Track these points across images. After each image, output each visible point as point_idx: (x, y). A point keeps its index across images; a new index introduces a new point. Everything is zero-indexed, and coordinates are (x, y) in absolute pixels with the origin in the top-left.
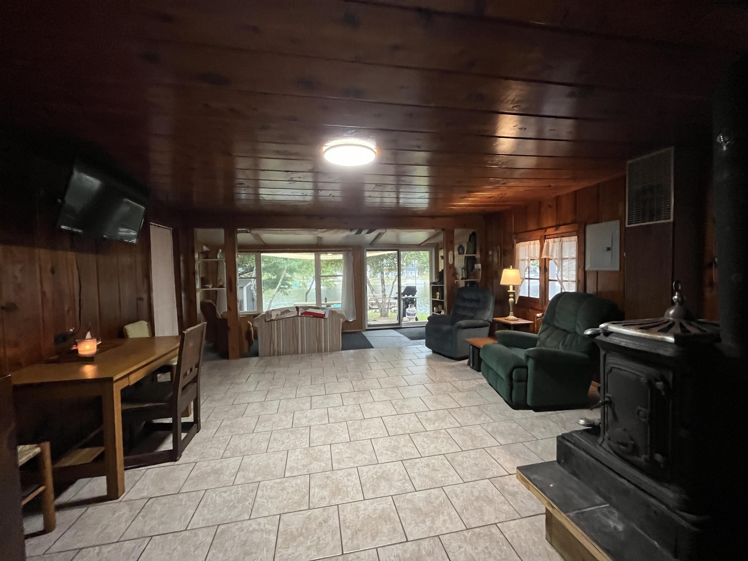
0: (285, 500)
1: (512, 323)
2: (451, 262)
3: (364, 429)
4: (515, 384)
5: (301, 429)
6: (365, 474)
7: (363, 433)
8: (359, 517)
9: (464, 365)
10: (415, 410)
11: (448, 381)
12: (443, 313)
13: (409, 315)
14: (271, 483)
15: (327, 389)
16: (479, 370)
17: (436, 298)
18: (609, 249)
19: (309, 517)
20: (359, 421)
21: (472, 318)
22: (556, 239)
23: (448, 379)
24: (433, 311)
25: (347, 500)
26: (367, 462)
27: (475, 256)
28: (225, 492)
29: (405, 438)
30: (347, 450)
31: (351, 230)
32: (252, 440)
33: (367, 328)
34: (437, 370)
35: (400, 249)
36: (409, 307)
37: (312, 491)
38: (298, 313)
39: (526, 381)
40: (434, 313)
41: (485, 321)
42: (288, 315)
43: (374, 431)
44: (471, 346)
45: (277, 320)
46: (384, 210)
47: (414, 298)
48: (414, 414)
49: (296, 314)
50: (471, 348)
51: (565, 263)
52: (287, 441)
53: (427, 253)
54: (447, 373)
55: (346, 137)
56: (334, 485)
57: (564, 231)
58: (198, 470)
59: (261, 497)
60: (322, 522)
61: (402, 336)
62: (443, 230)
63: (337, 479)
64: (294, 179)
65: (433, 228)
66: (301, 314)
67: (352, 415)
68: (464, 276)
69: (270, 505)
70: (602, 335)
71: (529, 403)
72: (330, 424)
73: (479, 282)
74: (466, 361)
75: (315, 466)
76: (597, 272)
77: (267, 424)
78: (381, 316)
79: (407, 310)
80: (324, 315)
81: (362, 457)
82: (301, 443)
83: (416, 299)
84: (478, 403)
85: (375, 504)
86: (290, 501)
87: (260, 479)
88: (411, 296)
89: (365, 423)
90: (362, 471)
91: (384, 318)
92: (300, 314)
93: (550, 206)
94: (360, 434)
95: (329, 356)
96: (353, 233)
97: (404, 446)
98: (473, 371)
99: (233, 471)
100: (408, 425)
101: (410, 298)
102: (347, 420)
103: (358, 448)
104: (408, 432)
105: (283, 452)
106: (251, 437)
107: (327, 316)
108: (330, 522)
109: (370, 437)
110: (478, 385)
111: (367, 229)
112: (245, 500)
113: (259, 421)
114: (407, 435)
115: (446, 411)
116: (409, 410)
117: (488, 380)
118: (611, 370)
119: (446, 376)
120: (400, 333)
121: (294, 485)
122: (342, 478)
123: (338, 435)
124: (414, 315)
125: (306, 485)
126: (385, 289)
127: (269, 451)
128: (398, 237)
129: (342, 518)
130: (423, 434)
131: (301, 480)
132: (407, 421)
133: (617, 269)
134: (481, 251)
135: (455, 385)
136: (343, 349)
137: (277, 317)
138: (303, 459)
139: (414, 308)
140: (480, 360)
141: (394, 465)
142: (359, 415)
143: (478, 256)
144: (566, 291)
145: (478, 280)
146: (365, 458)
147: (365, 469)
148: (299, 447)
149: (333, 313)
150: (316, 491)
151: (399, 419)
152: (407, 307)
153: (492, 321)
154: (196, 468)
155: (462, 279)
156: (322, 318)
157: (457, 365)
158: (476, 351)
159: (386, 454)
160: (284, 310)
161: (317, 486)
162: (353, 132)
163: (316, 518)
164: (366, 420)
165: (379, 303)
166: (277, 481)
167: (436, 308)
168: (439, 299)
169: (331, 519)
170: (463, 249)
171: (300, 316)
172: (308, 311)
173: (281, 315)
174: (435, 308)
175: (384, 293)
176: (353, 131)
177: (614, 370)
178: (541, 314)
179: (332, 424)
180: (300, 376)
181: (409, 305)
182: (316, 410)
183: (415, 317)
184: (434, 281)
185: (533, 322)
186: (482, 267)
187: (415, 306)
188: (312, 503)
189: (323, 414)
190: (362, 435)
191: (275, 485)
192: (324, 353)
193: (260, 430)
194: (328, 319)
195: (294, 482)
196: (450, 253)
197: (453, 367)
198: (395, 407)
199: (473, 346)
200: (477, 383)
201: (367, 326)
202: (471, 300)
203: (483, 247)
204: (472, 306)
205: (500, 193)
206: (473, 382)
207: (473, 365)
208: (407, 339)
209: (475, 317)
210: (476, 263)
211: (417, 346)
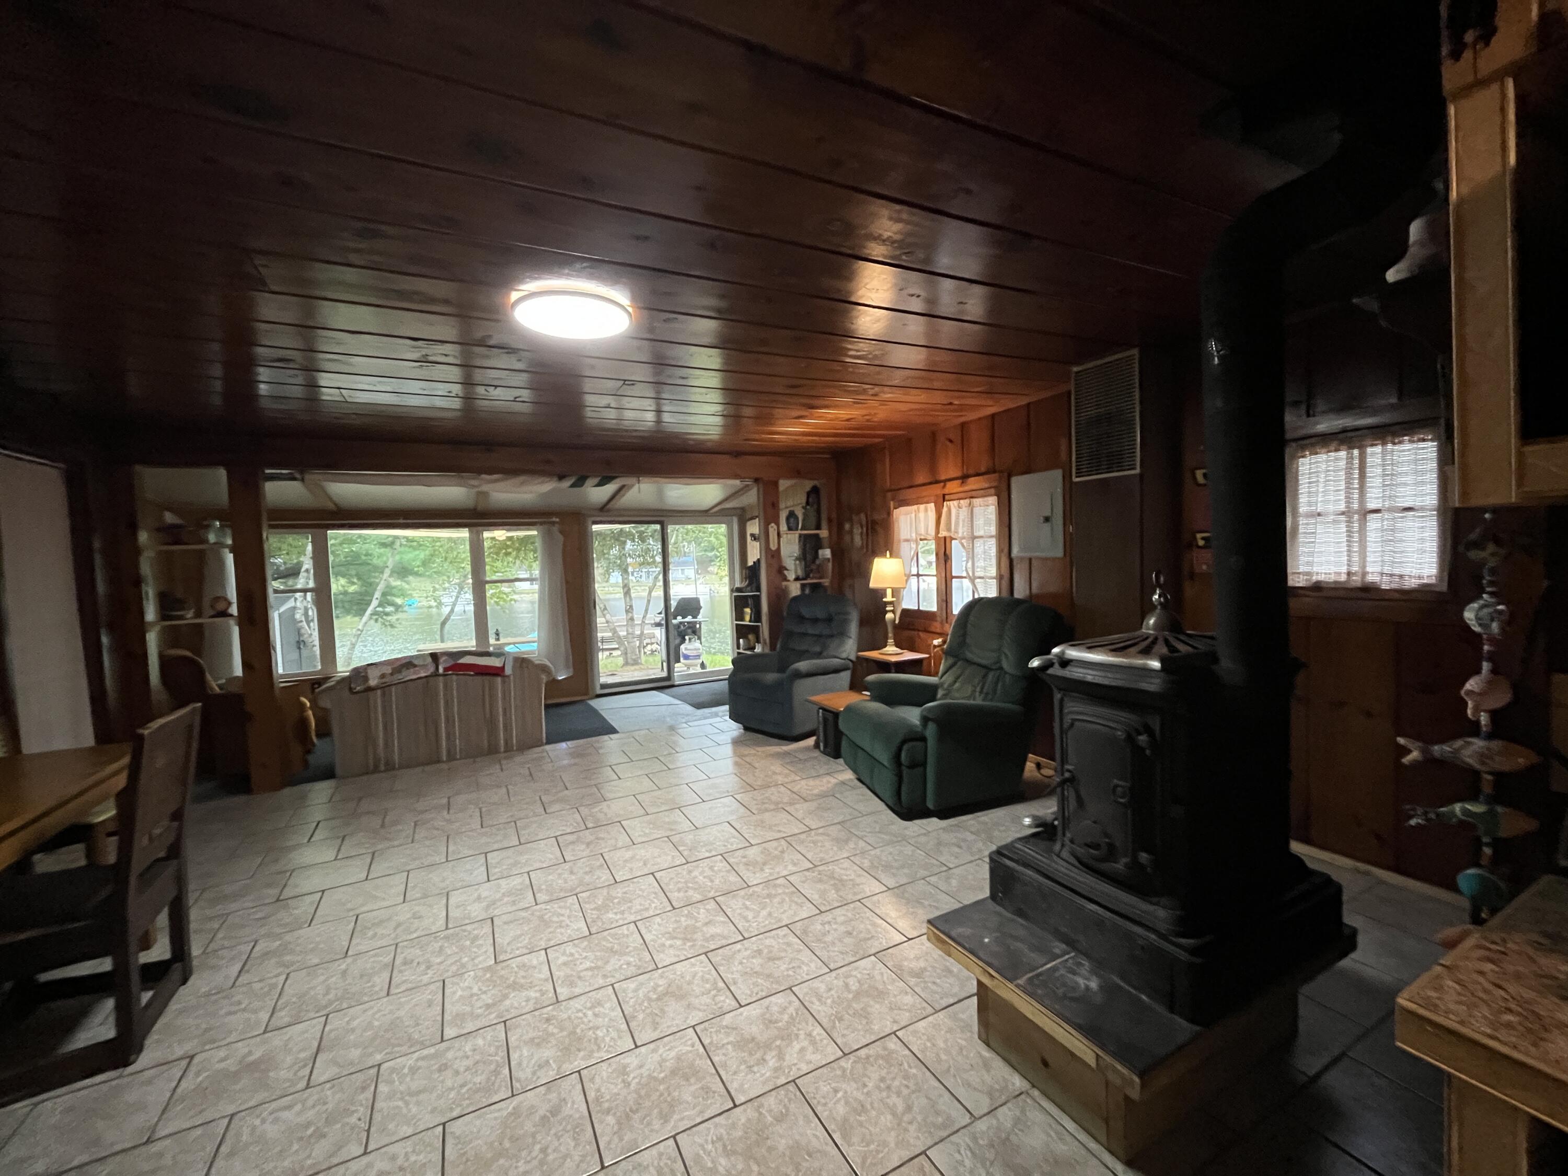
0: (452, 1089)
1: (894, 659)
2: (773, 547)
3: (619, 903)
4: (905, 771)
5: (469, 928)
6: (630, 995)
7: (616, 913)
8: (629, 1084)
9: (807, 749)
10: (722, 850)
11: (779, 783)
12: (758, 649)
13: (687, 657)
14: (410, 1061)
15: (522, 832)
16: (836, 755)
17: (743, 620)
18: (1047, 519)
19: (516, 1113)
20: (605, 891)
21: (819, 655)
22: (962, 501)
23: (780, 779)
24: (738, 648)
25: (598, 1056)
26: (632, 970)
27: (817, 535)
28: (289, 1107)
29: (708, 907)
30: (585, 954)
31: (561, 478)
32: (344, 973)
33: (599, 692)
34: (757, 765)
35: (666, 519)
36: (687, 641)
37: (514, 1056)
38: (437, 669)
39: (924, 764)
40: (741, 651)
41: (845, 659)
42: (411, 675)
43: (641, 905)
44: (821, 711)
45: (384, 687)
46: (635, 437)
47: (696, 622)
48: (720, 857)
49: (432, 669)
50: (821, 715)
51: (979, 546)
52: (438, 960)
53: (723, 528)
54: (776, 767)
55: (568, 275)
56: (565, 1033)
57: (974, 487)
58: (198, 1074)
59: (390, 1097)
60: (548, 1114)
61: (679, 702)
62: (756, 480)
63: (569, 1018)
64: (431, 359)
65: (736, 477)
66: (446, 669)
67: (587, 878)
68: (800, 573)
69: (414, 1110)
70: (1057, 666)
71: (930, 805)
72: (538, 907)
73: (827, 584)
74: (811, 741)
75: (516, 1001)
76: (1030, 560)
77: (380, 931)
78: (626, 664)
79: (683, 647)
80: (503, 668)
81: (622, 962)
82: (473, 959)
83: (700, 623)
84: (840, 818)
85: (661, 1051)
86: (464, 1090)
87: (378, 1057)
88: (689, 619)
89: (618, 892)
90: (624, 991)
91: (633, 668)
92: (441, 670)
93: (951, 441)
94: (611, 915)
95: (519, 759)
96: (566, 483)
97: (706, 924)
98: (825, 758)
99: (302, 1055)
100: (712, 881)
101: (688, 623)
102: (578, 890)
103: (609, 945)
104: (712, 894)
105: (432, 987)
106: (343, 967)
107: (508, 671)
108: (567, 1110)
109: (633, 918)
110: (836, 784)
111: (596, 476)
112: (348, 1112)
113: (358, 928)
114: (712, 901)
115: (783, 842)
116: (710, 851)
117: (855, 771)
118: (1072, 725)
119: (774, 773)
120: (673, 697)
121: (470, 1053)
122: (580, 1015)
123: (561, 927)
124: (698, 656)
125: (498, 1048)
126: (631, 606)
127: (393, 991)
128: (660, 494)
129: (591, 1095)
130: (742, 893)
131: (484, 1038)
132: (708, 873)
133: (1059, 553)
134: (830, 521)
135: (795, 790)
136: (549, 742)
137: (384, 680)
138: (485, 992)
139: (697, 644)
140: (839, 735)
141: (693, 965)
142: (605, 876)
143: (824, 533)
144: (982, 596)
145: (826, 582)
146: (628, 964)
147: (631, 985)
148: (470, 968)
149: (522, 662)
150: (525, 1053)
151: (690, 872)
152: (683, 641)
153: (855, 659)
154: (193, 1069)
155: (797, 579)
156: (497, 675)
157: (795, 751)
158: (830, 717)
159: (671, 946)
160: (399, 663)
161: (526, 1043)
162: (585, 268)
163: (532, 1110)
164: (621, 885)
165: (619, 637)
166: (425, 1052)
167: (744, 642)
168: (750, 621)
169: (566, 1103)
170: (797, 518)
171: (444, 675)
172: (462, 661)
173: (392, 674)
174: (741, 641)
175: (630, 615)
176: (585, 265)
177: (1077, 723)
178: (940, 640)
179: (543, 906)
180: (451, 811)
181: (687, 638)
182: (503, 882)
183: (700, 661)
184: (738, 585)
185: (927, 656)
186: (833, 553)
187: (699, 638)
188: (518, 1080)
189: (519, 887)
190: (614, 916)
191: (420, 1063)
192: (502, 755)
193: (363, 948)
194: (512, 678)
195: (468, 1048)
196: (772, 527)
197: (787, 754)
198: (681, 848)
199: (824, 710)
200: (833, 781)
201: (598, 687)
202: (815, 621)
203: (834, 515)
204: (817, 632)
205: (864, 412)
206: (828, 778)
207: (825, 747)
208: (689, 708)
209: (825, 654)
210: (821, 547)
211: (712, 720)
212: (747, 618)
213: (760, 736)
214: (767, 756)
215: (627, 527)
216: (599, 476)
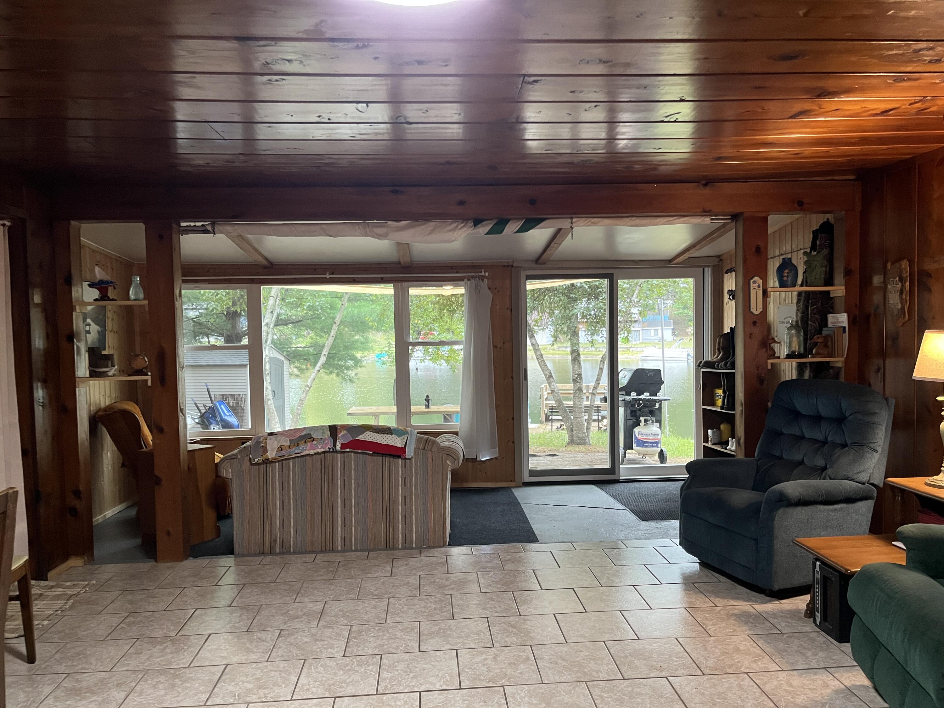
2: (756, 308)
9: (793, 614)
11: (743, 670)
12: (732, 446)
13: (641, 443)
16: (842, 638)
17: (714, 404)
21: (820, 473)
23: (746, 663)
24: (706, 440)
27: (828, 292)
31: (477, 222)
33: (527, 479)
34: (711, 629)
35: (615, 272)
36: (642, 424)
38: (335, 445)
40: (709, 445)
41: (864, 484)
42: (308, 449)
44: (818, 563)
45: (282, 460)
47: (655, 401)
49: (329, 444)
50: (817, 569)
53: (690, 284)
54: (741, 639)
61: (619, 505)
62: (735, 217)
65: (706, 212)
66: (343, 446)
68: (796, 346)
73: (840, 365)
74: (801, 603)
78: (572, 442)
79: (636, 430)
80: (403, 450)
83: (660, 402)
88: (646, 396)
91: (577, 448)
92: (338, 447)
95: (414, 561)
96: (483, 229)
98: (822, 638)
101: (645, 400)
107: (410, 453)
110: (837, 692)
111: (516, 219)
117: (871, 677)
120: (614, 497)
124: (656, 444)
126: (580, 375)
128: (610, 238)
134: (848, 273)
135: (767, 688)
136: (455, 541)
137: (281, 453)
139: (654, 428)
140: (847, 611)
143: (838, 290)
145: (838, 361)
152: (638, 424)
153: (881, 485)
155: (790, 356)
156: (399, 457)
158: (834, 578)
160: (298, 435)
167: (713, 433)
168: (722, 408)
170: (795, 269)
171: (341, 452)
172: (360, 438)
173: (290, 447)
174: (709, 431)
175: (578, 385)
181: (642, 419)
183: (659, 451)
184: (708, 357)
186: (852, 321)
187: (659, 421)
192: (401, 553)
194: (413, 460)
196: (755, 282)
197: (761, 618)
199: (823, 562)
200: (835, 684)
201: (526, 474)
202: (817, 419)
203: (856, 265)
204: (820, 436)
205: (915, 95)
206: (823, 677)
207: (825, 618)
208: (631, 517)
209: (829, 471)
210: (833, 311)
211: (657, 542)
212: (719, 402)
213: (723, 579)
214: (729, 616)
215: (577, 282)
216: (522, 219)
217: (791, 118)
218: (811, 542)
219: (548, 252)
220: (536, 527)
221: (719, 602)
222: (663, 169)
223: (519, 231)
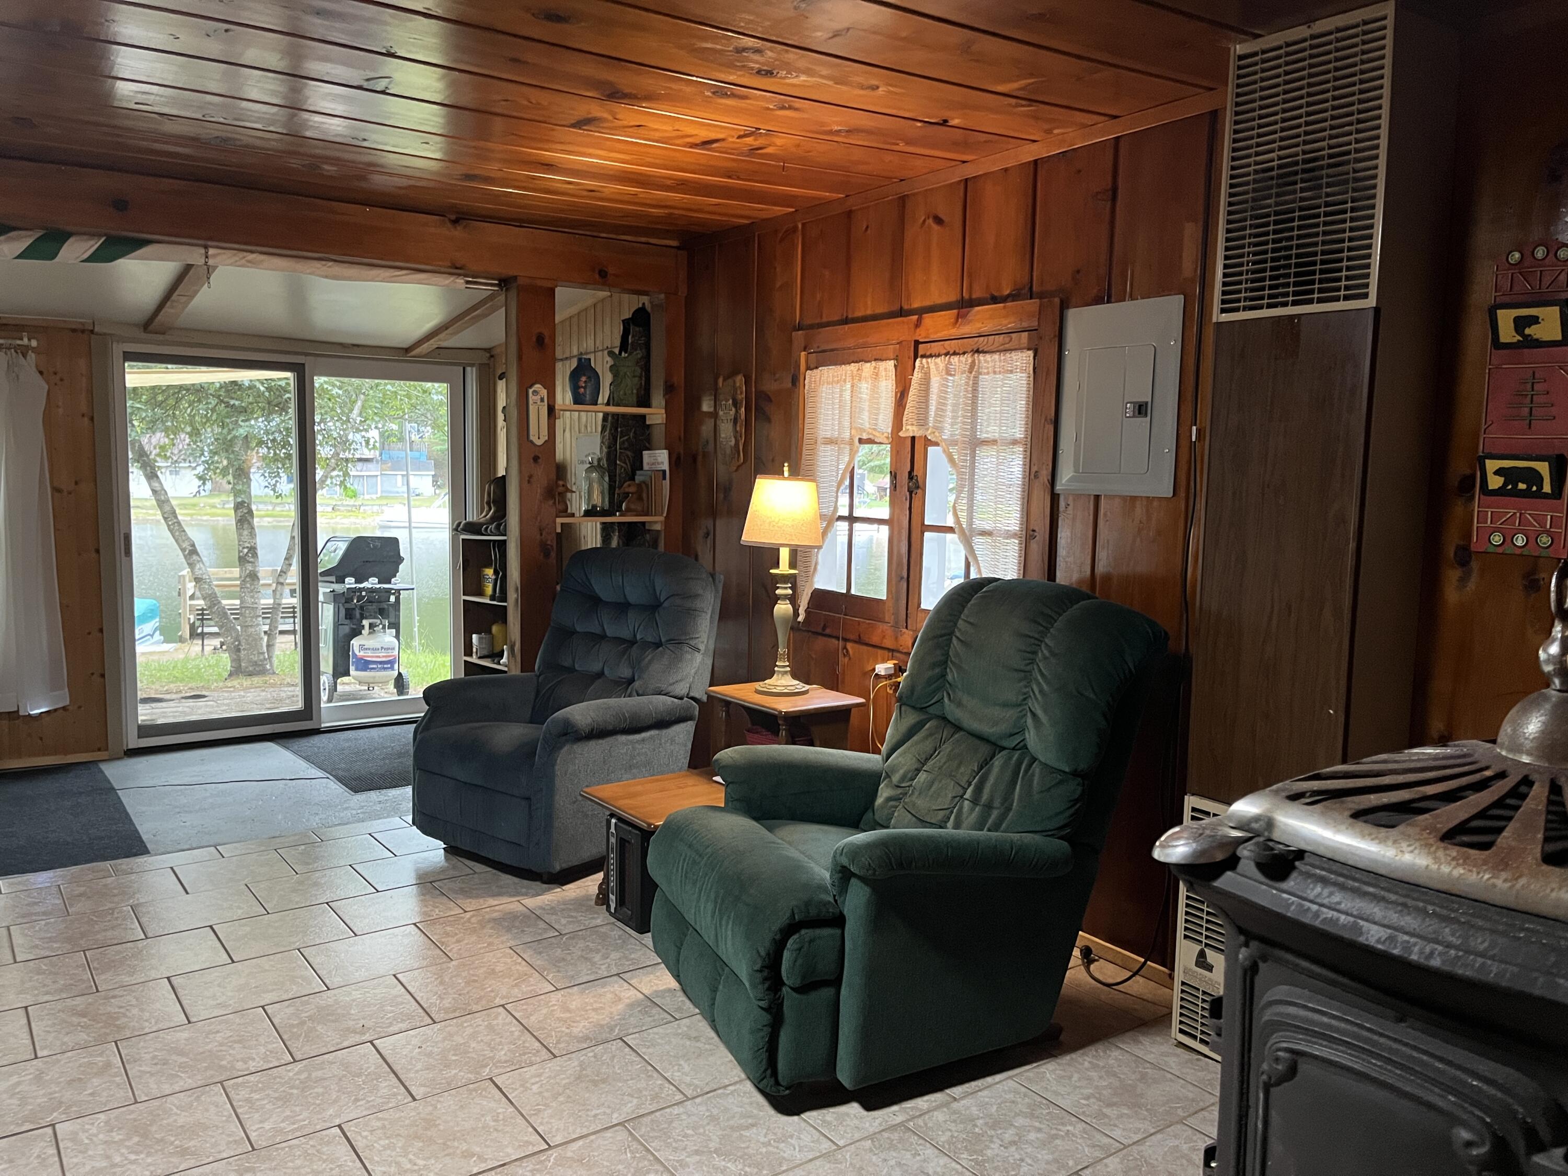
1: (785, 706)
2: (538, 435)
4: (789, 999)
9: (579, 904)
11: (498, 1001)
12: (507, 659)
13: (364, 665)
16: (642, 927)
17: (481, 593)
18: (1141, 409)
21: (625, 686)
22: (955, 359)
23: (502, 991)
24: (468, 651)
27: (643, 417)
33: (134, 742)
35: (308, 361)
36: (365, 631)
39: (836, 982)
40: (474, 659)
41: (681, 698)
44: (613, 821)
47: (388, 591)
50: (613, 830)
51: (987, 459)
53: (438, 392)
54: (500, 955)
57: (986, 328)
61: (315, 772)
62: (505, 283)
65: (456, 269)
68: (597, 499)
73: (658, 527)
74: (591, 884)
76: (1097, 498)
78: (237, 671)
79: (355, 642)
83: (398, 594)
88: (372, 583)
93: (939, 221)
98: (620, 931)
101: (371, 591)
110: (631, 1006)
117: (677, 969)
120: (307, 759)
124: (389, 664)
126: (253, 550)
133: (1166, 490)
134: (669, 389)
135: (531, 1022)
139: (388, 638)
140: (649, 887)
143: (656, 414)
144: (986, 574)
145: (656, 522)
152: (356, 632)
153: (705, 699)
155: (588, 513)
157: (553, 910)
158: (634, 839)
165: (223, 614)
167: (480, 639)
168: (493, 598)
170: (595, 377)
174: (475, 637)
175: (249, 567)
178: (890, 665)
181: (366, 623)
183: (394, 674)
184: (473, 516)
185: (861, 700)
186: (675, 461)
187: (395, 625)
196: (535, 393)
197: (533, 917)
199: (620, 819)
200: (630, 995)
201: (132, 733)
202: (622, 607)
203: (679, 379)
204: (625, 634)
205: (746, 123)
206: (617, 987)
207: (621, 902)
208: (335, 788)
209: (637, 684)
210: (649, 446)
211: (376, 825)
212: (489, 590)
213: (479, 867)
214: (482, 924)
216: (100, 236)
217: (573, 126)
218: (605, 791)
219: (167, 309)
220: (145, 829)
221: (471, 904)
222: (378, 181)
223: (94, 258)
